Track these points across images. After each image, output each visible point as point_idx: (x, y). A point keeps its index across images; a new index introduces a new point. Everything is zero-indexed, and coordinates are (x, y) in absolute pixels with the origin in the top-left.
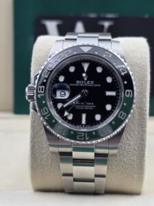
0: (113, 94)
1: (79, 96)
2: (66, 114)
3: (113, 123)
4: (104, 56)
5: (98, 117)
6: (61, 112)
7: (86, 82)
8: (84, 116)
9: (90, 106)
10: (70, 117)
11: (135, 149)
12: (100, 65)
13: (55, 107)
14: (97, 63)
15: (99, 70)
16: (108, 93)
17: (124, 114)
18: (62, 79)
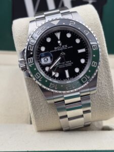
0: (83, 50)
1: (60, 58)
2: (53, 73)
3: (90, 71)
4: (70, 24)
5: (77, 70)
6: (49, 73)
7: (62, 47)
8: (67, 72)
9: (69, 63)
10: (57, 75)
11: (106, 85)
12: (68, 32)
13: (44, 70)
14: (66, 31)
15: (69, 35)
16: (80, 51)
17: (95, 63)
18: (43, 49)
